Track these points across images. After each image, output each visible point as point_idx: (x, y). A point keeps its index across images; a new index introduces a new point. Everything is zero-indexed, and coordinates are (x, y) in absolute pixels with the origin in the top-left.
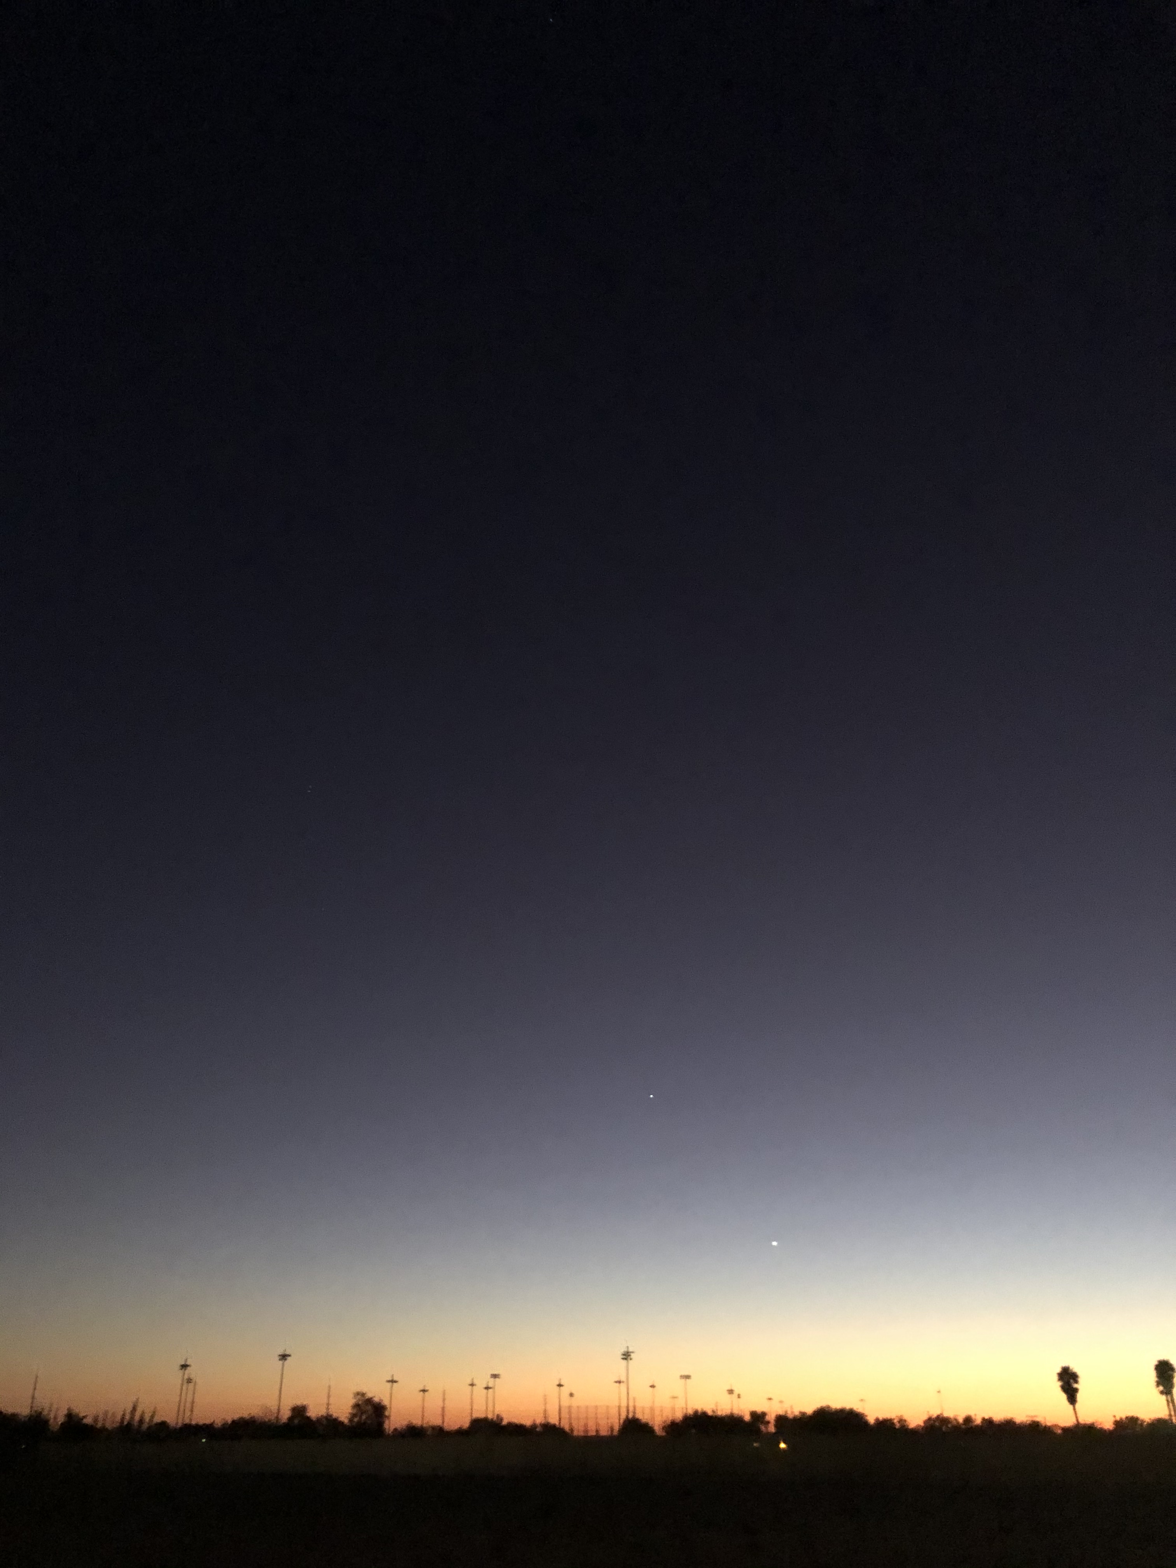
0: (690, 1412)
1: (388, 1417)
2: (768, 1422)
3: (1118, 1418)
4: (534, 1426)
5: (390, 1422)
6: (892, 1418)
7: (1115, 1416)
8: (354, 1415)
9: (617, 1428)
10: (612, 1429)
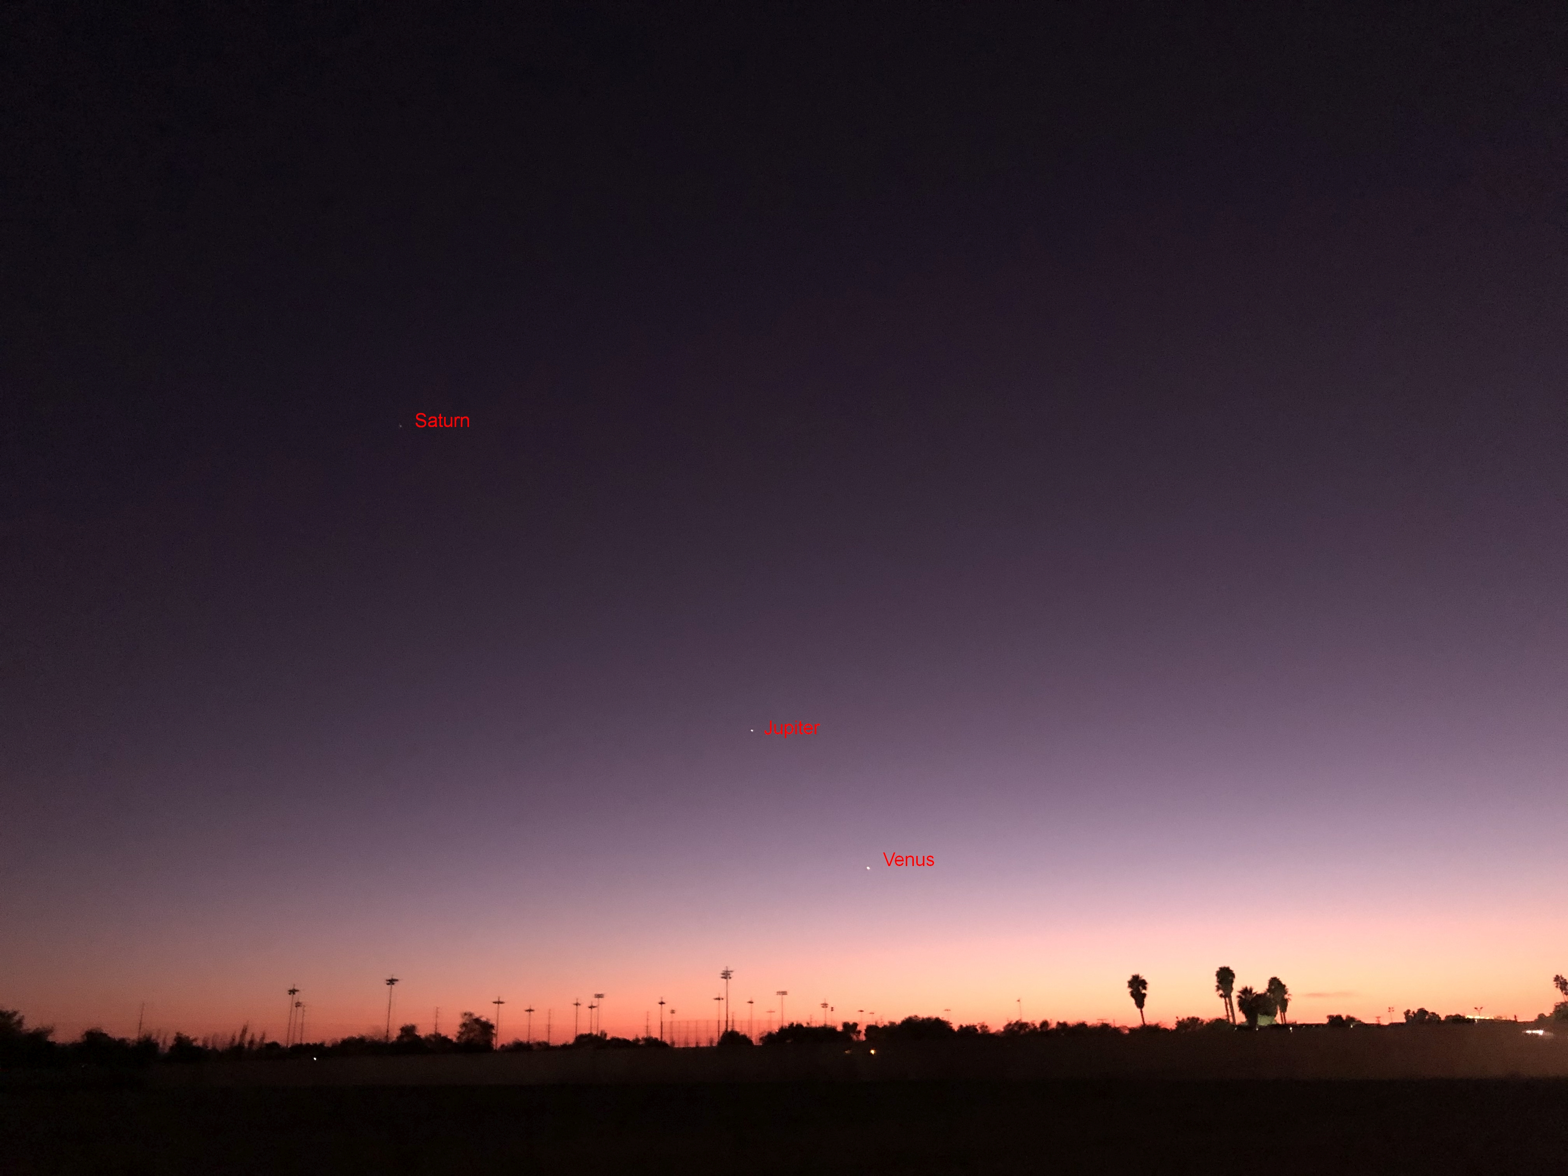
0: (786, 1024)
1: (496, 1035)
2: (860, 1032)
3: (1180, 1019)
4: (637, 1040)
5: (497, 1039)
6: (975, 1024)
7: (1177, 1018)
8: (461, 1034)
9: (716, 1040)
10: (711, 1042)
